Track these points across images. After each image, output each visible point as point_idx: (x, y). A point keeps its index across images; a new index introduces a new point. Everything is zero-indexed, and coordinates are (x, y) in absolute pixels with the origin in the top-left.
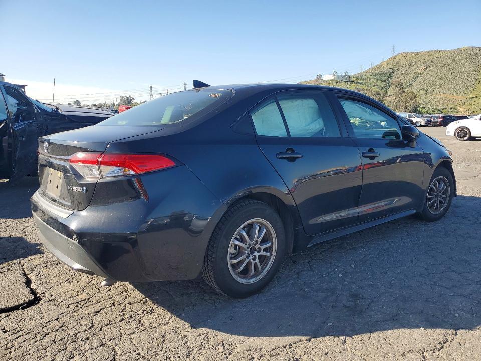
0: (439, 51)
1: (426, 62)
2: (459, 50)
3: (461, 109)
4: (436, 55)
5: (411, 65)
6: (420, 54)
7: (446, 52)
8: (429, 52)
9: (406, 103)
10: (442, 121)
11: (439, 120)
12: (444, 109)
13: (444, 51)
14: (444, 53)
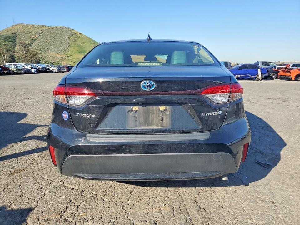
0: (45, 26)
1: (38, 32)
2: (56, 27)
3: (64, 63)
4: (43, 29)
5: (28, 33)
6: (33, 26)
7: (49, 28)
8: (39, 26)
9: (31, 58)
10: (67, 69)
11: (66, 69)
12: (54, 62)
13: (48, 27)
14: (48, 28)
